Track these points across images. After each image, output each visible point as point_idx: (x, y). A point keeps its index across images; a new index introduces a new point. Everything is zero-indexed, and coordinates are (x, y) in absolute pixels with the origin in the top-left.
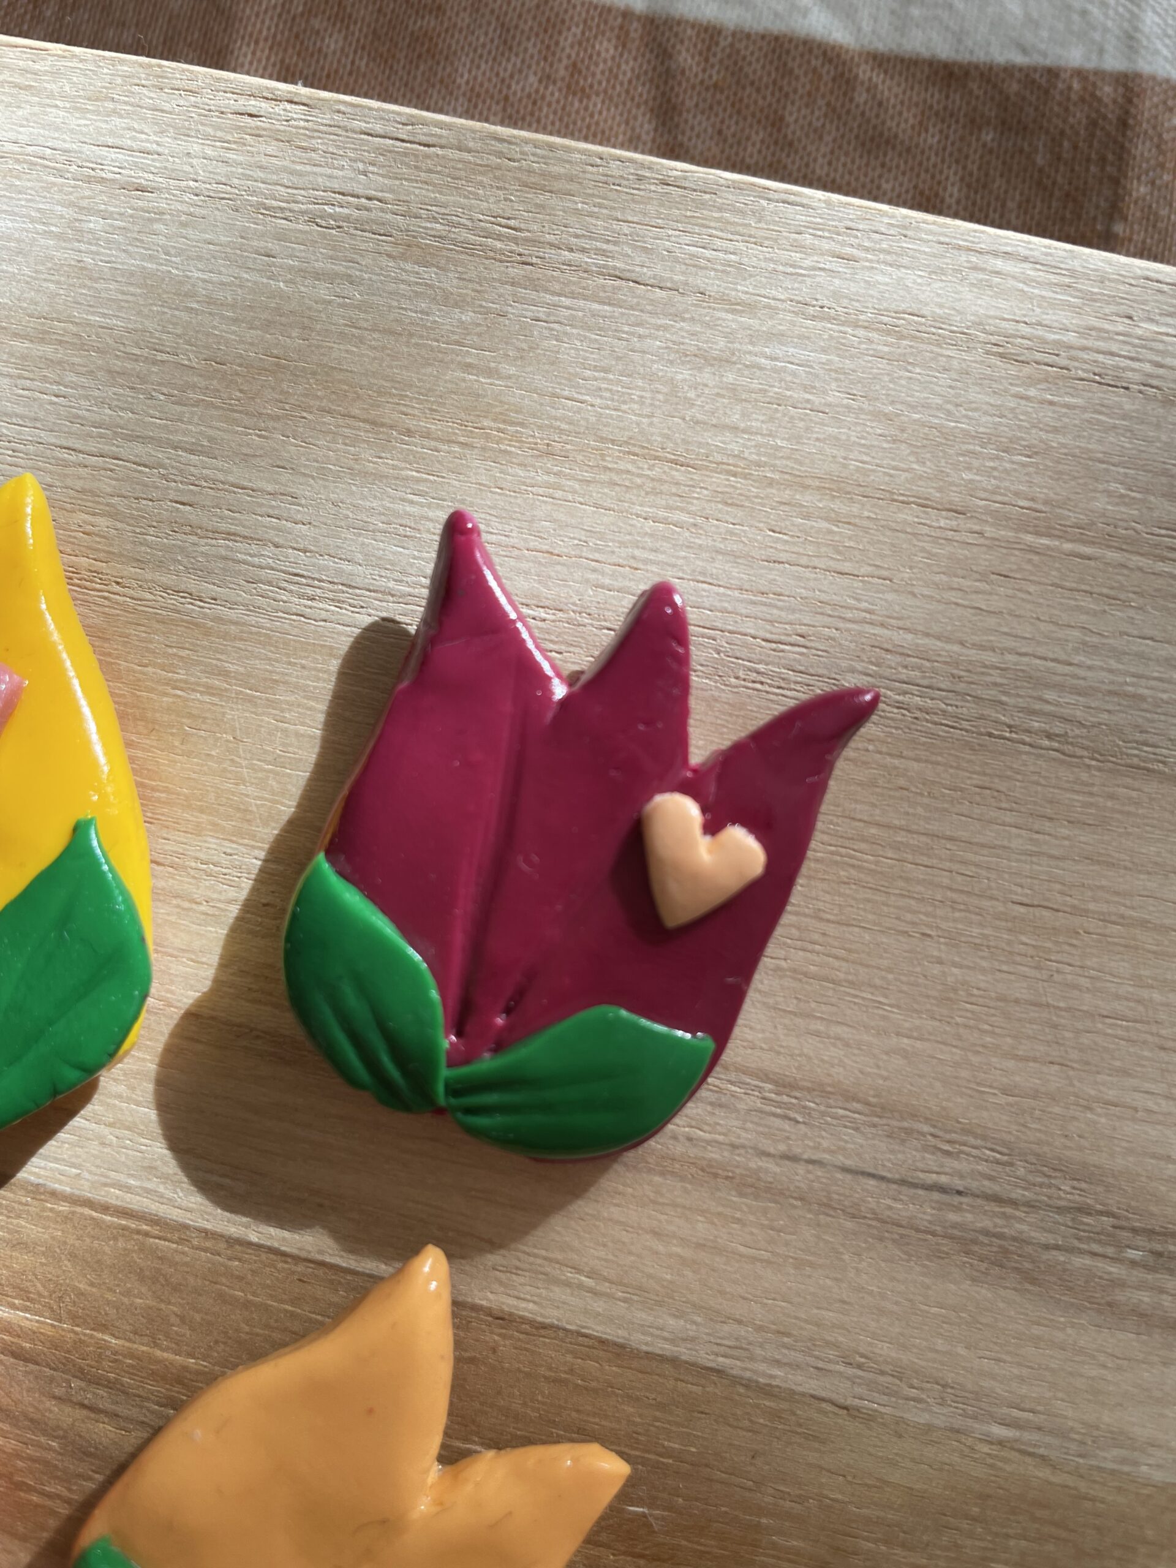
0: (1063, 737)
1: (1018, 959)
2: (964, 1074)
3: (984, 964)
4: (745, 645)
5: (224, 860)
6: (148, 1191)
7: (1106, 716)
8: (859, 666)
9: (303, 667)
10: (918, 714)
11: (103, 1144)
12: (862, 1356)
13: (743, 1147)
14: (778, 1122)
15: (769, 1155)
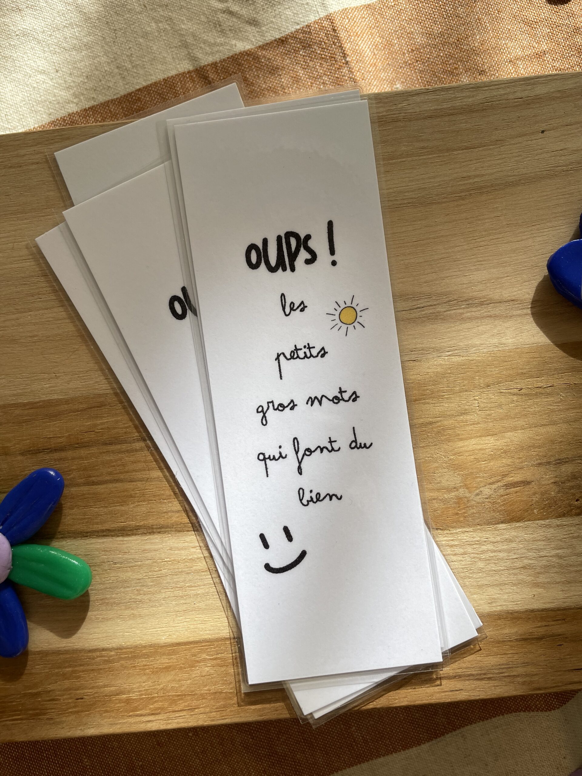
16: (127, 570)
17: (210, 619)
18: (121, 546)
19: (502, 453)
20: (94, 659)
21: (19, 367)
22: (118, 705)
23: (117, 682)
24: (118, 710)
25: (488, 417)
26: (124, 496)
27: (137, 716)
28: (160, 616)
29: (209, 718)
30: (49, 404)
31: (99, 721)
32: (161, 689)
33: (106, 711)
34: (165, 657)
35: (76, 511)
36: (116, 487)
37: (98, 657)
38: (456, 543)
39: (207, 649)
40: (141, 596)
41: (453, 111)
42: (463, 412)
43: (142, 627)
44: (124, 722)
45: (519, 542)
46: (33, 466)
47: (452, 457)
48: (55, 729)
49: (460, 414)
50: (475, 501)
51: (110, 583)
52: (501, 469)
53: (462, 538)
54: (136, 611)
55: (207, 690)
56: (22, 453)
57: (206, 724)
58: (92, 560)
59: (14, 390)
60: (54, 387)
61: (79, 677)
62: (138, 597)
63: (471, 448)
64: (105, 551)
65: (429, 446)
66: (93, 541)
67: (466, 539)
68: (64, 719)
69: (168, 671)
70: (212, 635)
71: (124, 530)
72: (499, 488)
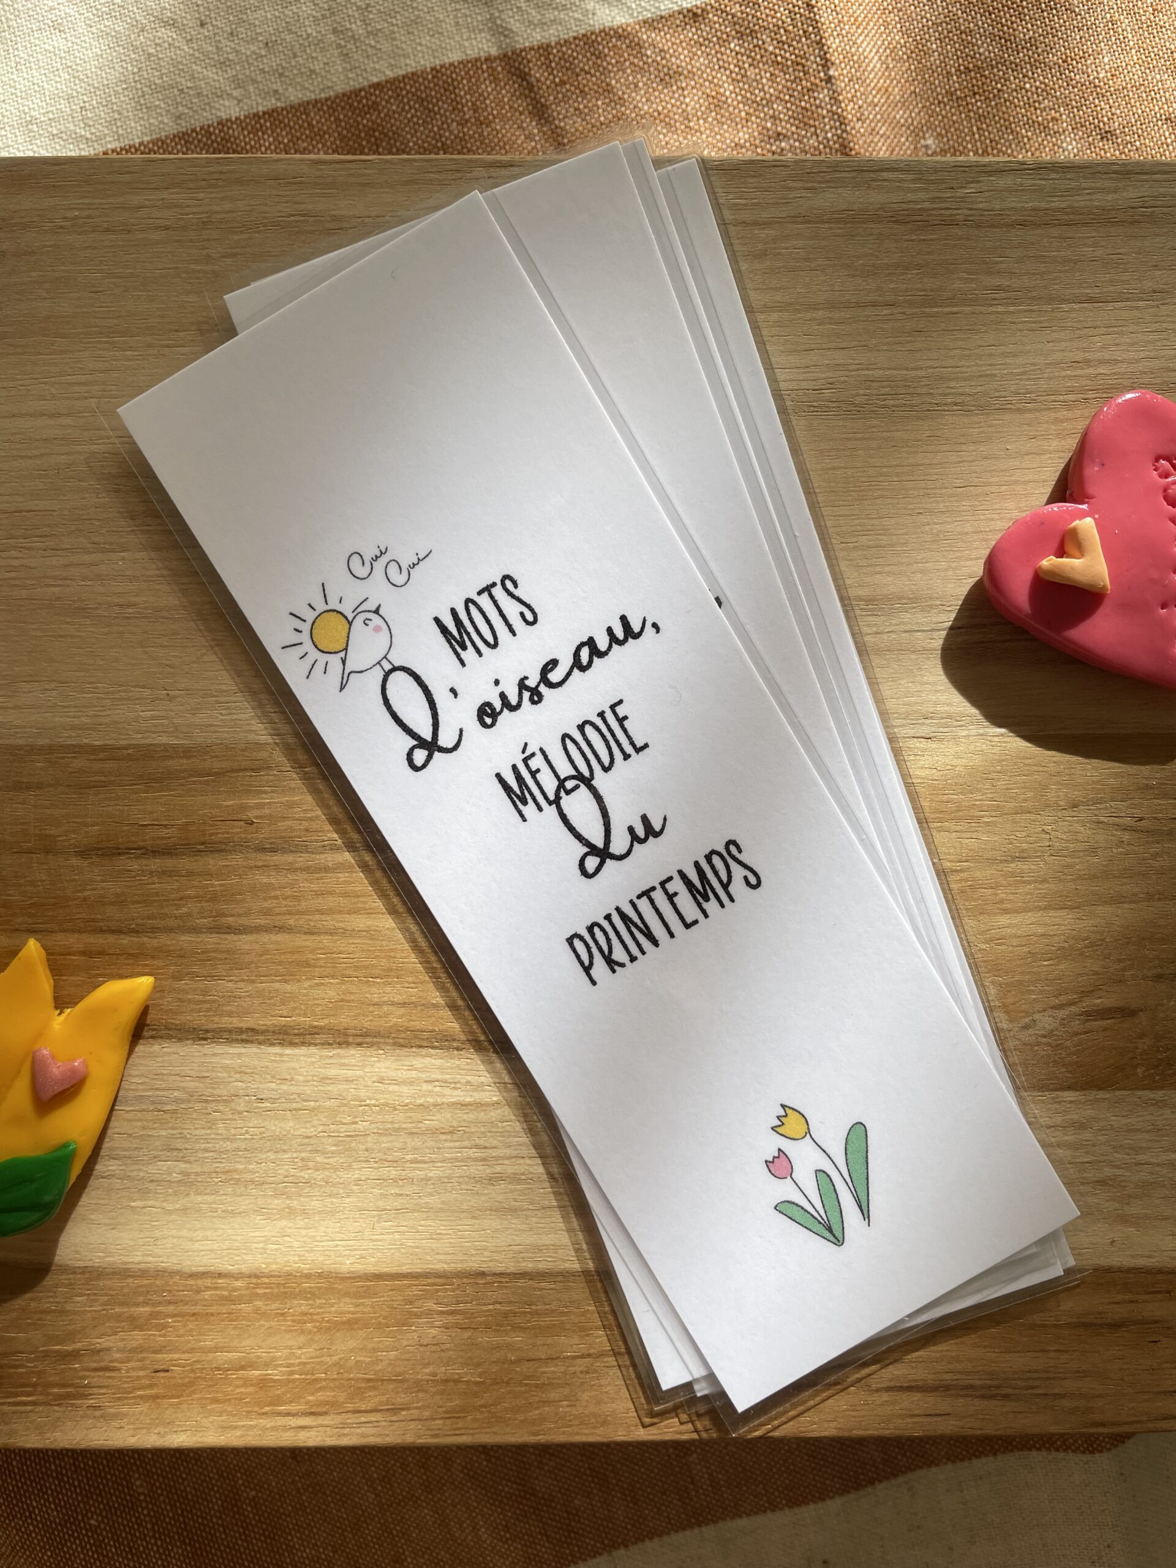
0: (962, 404)
1: (963, 513)
2: (950, 573)
3: (949, 520)
4: (805, 394)
7: (980, 388)
8: (861, 392)
10: (894, 409)
14: (871, 618)
16: (285, 1115)
17: (451, 1232)
18: (276, 1065)
19: (1086, 947)
20: (198, 1291)
21: (90, 667)
22: (242, 1390)
23: (243, 1344)
24: (240, 1399)
25: (1066, 871)
26: (292, 962)
27: (279, 1414)
28: (346, 1216)
29: (428, 1430)
30: (147, 753)
31: (199, 1419)
32: (334, 1365)
33: (216, 1401)
34: (348, 1300)
35: (187, 984)
36: (277, 943)
37: (208, 1288)
39: (437, 1291)
40: (310, 1171)
41: (1071, 217)
42: (1017, 855)
43: (306, 1236)
44: (251, 1426)
45: (1100, 1130)
46: (103, 882)
48: (104, 1428)
51: (246, 1139)
52: (1080, 979)
54: (295, 1202)
55: (429, 1375)
56: (82, 852)
57: (419, 1441)
58: (212, 1088)
59: (74, 717)
60: (163, 718)
61: (165, 1326)
62: (302, 1174)
64: (241, 1072)
66: (218, 1049)
68: (125, 1410)
69: (353, 1329)
70: (449, 1263)
71: (286, 1033)
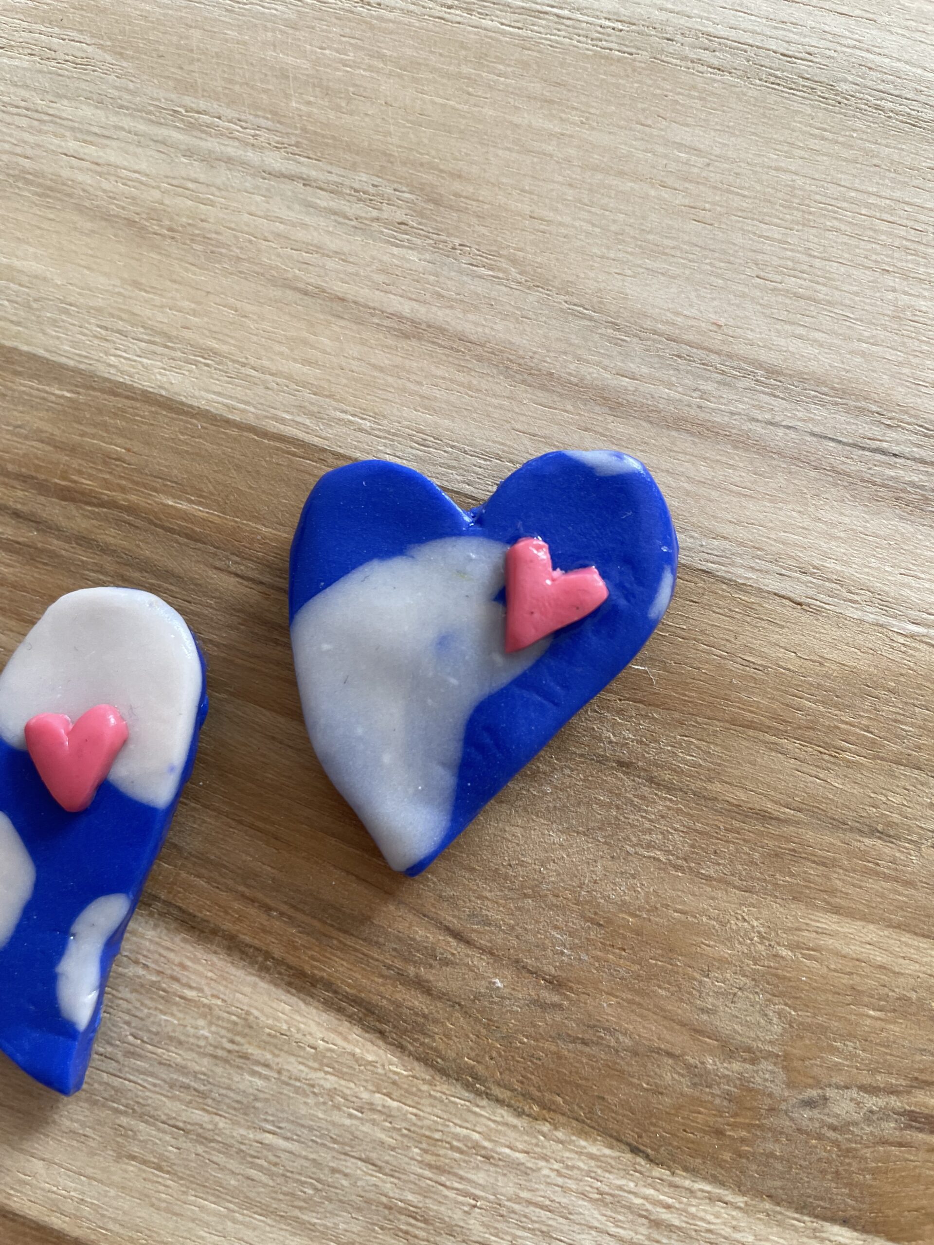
5: (372, 190)
6: (298, 423)
9: (441, 55)
11: (267, 388)
12: (815, 567)
13: (740, 414)
15: (757, 421)
38: (675, 1220)
47: (784, 952)
49: (866, 829)
50: (792, 1119)
53: (702, 1214)
63: (852, 950)
65: (728, 883)
67: (709, 1223)
72: (885, 1114)
